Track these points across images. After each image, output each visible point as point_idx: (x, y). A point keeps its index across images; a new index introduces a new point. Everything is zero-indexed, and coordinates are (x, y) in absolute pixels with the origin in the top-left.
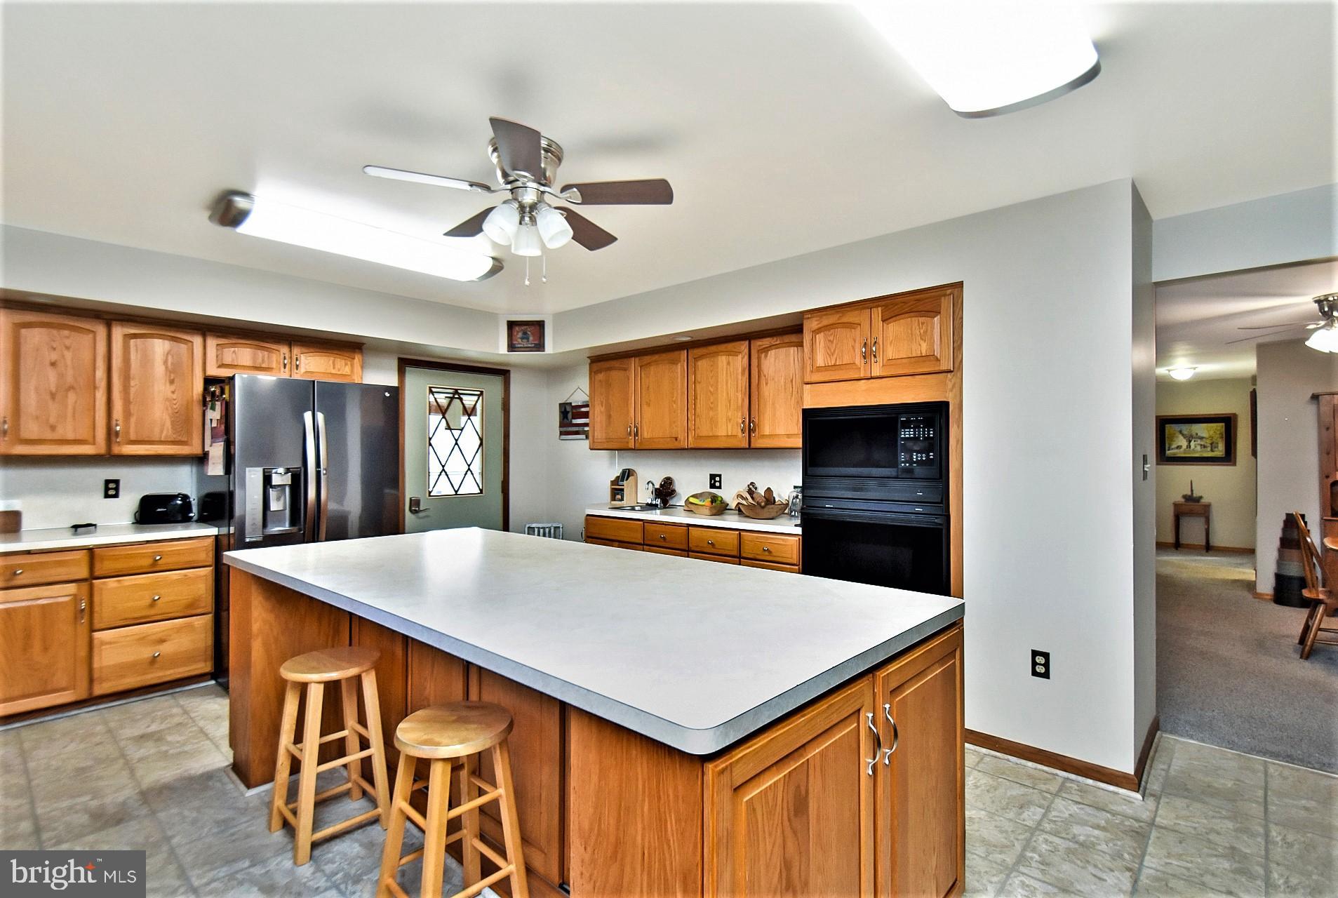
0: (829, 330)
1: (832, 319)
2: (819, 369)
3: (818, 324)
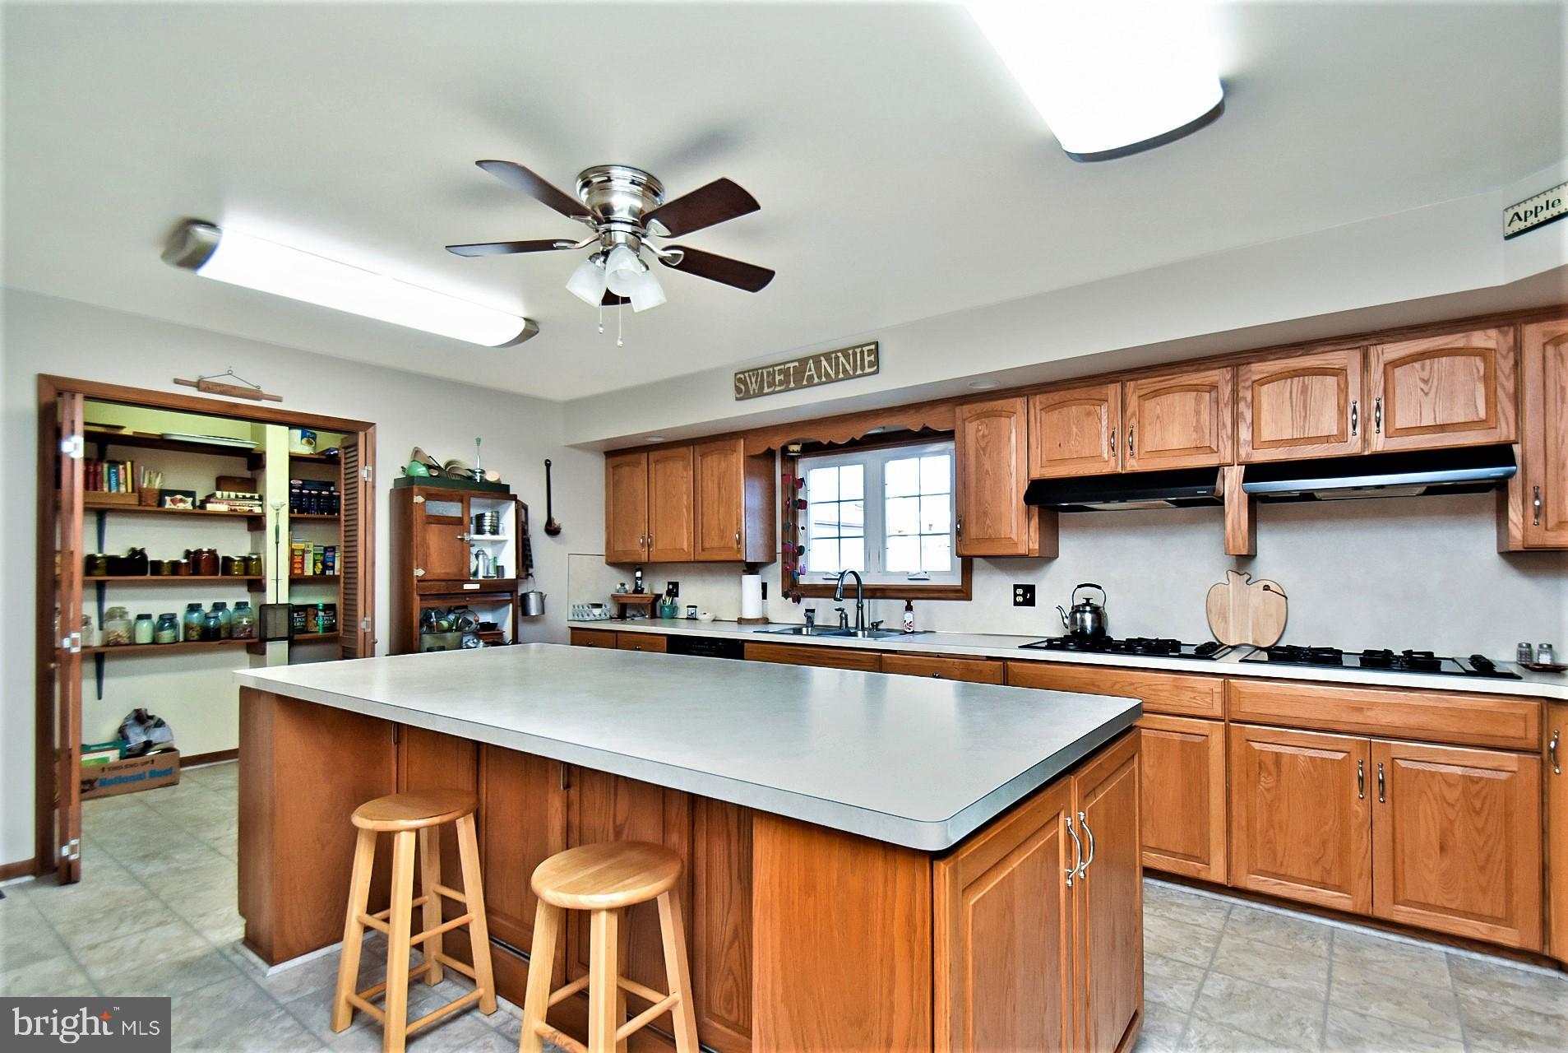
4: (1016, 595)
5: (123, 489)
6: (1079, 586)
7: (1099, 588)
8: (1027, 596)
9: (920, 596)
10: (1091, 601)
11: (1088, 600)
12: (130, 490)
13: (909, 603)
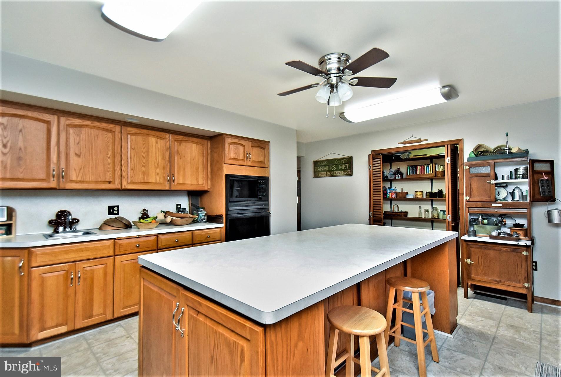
0: (235, 145)
1: (236, 141)
2: (231, 159)
3: (231, 141)
5: (430, 173)
12: (431, 173)
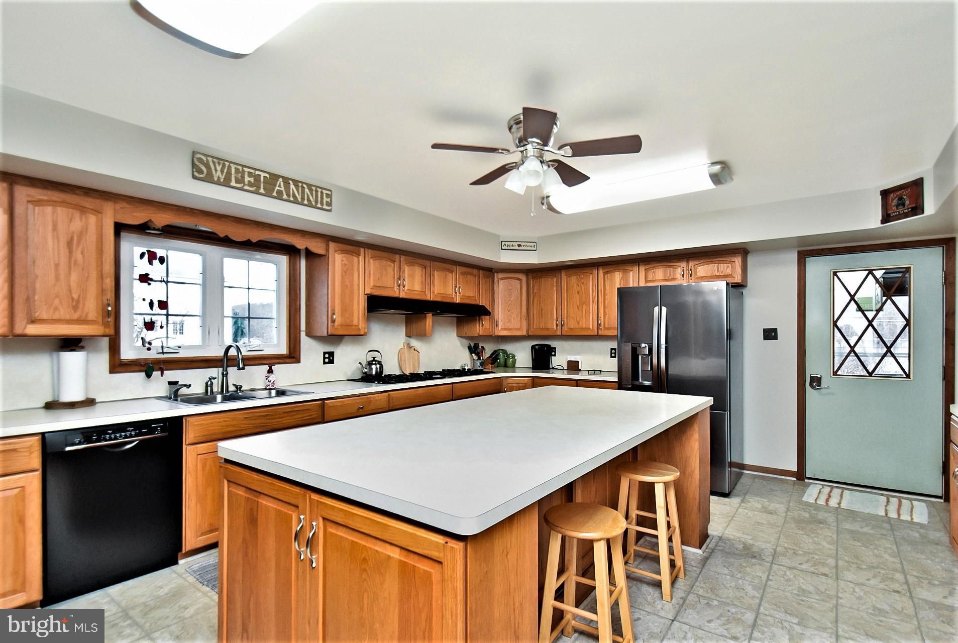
4: (324, 358)
6: (369, 351)
7: (378, 352)
8: (329, 358)
9: (257, 363)
10: (375, 359)
11: (374, 358)
13: (271, 368)
